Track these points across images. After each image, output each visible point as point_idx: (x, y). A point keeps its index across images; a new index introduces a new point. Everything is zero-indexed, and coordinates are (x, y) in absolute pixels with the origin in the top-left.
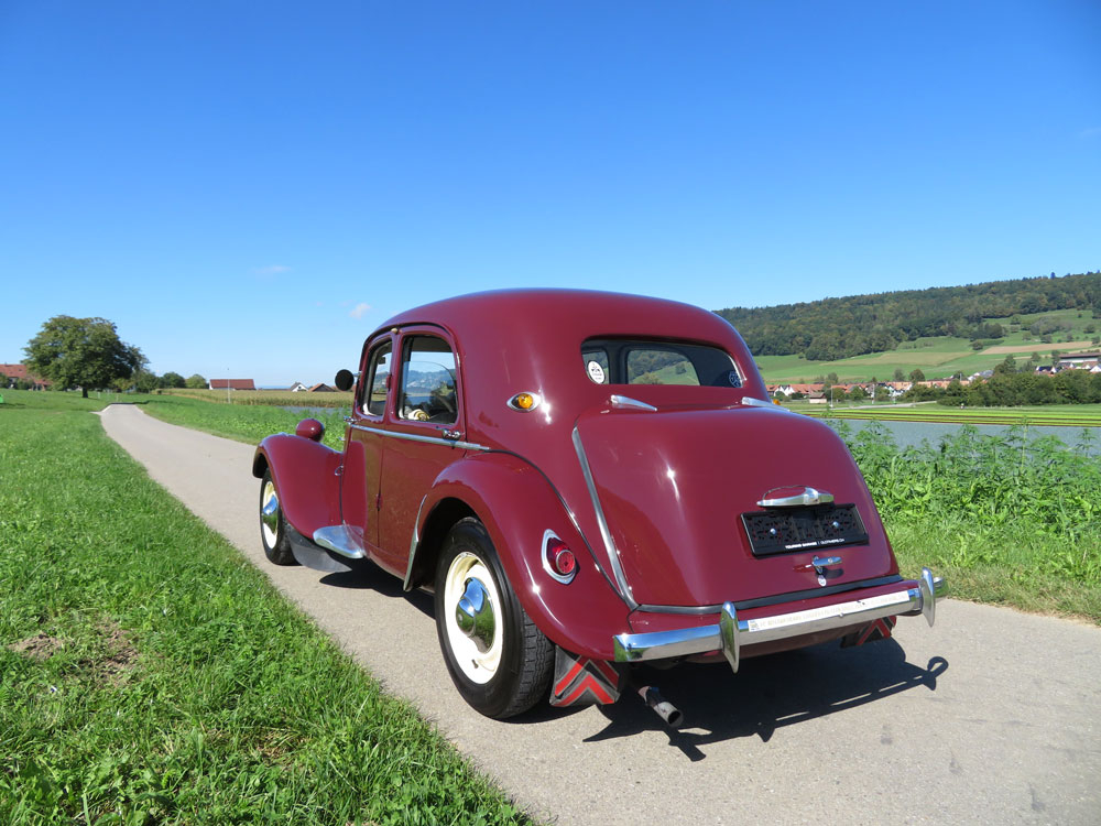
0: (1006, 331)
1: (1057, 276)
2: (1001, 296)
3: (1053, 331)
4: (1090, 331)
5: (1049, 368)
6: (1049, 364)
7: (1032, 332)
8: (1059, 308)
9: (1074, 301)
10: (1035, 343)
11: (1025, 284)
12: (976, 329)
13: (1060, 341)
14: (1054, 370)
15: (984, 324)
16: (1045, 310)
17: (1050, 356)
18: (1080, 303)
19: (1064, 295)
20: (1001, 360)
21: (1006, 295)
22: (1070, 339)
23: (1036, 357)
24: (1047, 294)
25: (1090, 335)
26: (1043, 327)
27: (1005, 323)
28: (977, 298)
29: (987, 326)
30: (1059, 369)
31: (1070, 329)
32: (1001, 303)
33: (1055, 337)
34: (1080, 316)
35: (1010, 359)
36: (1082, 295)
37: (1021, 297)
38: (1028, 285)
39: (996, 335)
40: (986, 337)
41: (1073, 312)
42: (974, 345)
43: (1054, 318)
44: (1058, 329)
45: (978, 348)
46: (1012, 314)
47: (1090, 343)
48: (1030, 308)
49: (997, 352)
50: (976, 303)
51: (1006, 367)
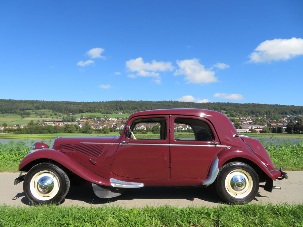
0: (31, 114)
1: (44, 101)
2: (30, 104)
3: (43, 115)
4: (51, 115)
5: (42, 124)
6: (42, 123)
7: (38, 114)
8: (44, 109)
9: (48, 107)
10: (38, 117)
11: (36, 102)
12: (22, 112)
13: (44, 117)
14: (43, 125)
15: (25, 111)
16: (41, 109)
17: (42, 121)
18: (49, 108)
19: (46, 106)
20: (30, 122)
21: (31, 104)
22: (47, 117)
23: (39, 121)
24: (41, 105)
25: (52, 117)
26: (40, 113)
27: (31, 112)
28: (23, 104)
29: (26, 112)
30: (44, 124)
31: (47, 114)
32: (30, 106)
33: (43, 116)
34: (49, 111)
35: (32, 121)
36: (50, 106)
37: (35, 105)
38: (37, 102)
39: (28, 115)
40: (25, 115)
41: (48, 110)
42: (22, 117)
43: (43, 111)
44: (44, 114)
45: (23, 118)
46: (32, 109)
47: (51, 118)
48: (37, 108)
49: (28, 119)
50: (23, 105)
51: (31, 123)
